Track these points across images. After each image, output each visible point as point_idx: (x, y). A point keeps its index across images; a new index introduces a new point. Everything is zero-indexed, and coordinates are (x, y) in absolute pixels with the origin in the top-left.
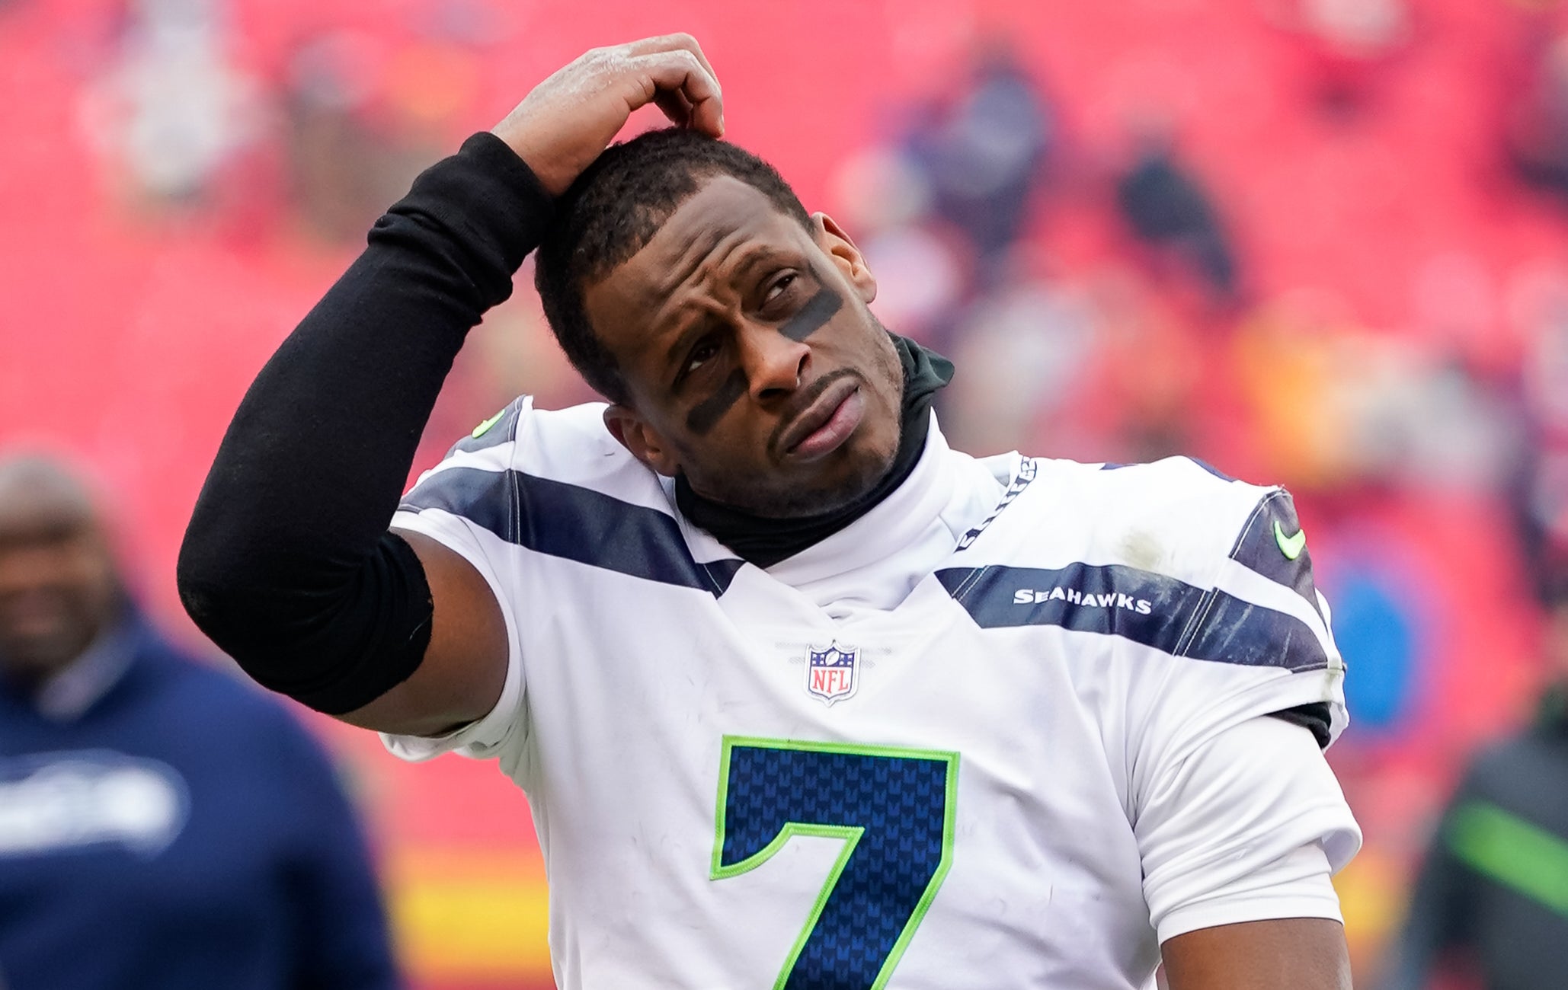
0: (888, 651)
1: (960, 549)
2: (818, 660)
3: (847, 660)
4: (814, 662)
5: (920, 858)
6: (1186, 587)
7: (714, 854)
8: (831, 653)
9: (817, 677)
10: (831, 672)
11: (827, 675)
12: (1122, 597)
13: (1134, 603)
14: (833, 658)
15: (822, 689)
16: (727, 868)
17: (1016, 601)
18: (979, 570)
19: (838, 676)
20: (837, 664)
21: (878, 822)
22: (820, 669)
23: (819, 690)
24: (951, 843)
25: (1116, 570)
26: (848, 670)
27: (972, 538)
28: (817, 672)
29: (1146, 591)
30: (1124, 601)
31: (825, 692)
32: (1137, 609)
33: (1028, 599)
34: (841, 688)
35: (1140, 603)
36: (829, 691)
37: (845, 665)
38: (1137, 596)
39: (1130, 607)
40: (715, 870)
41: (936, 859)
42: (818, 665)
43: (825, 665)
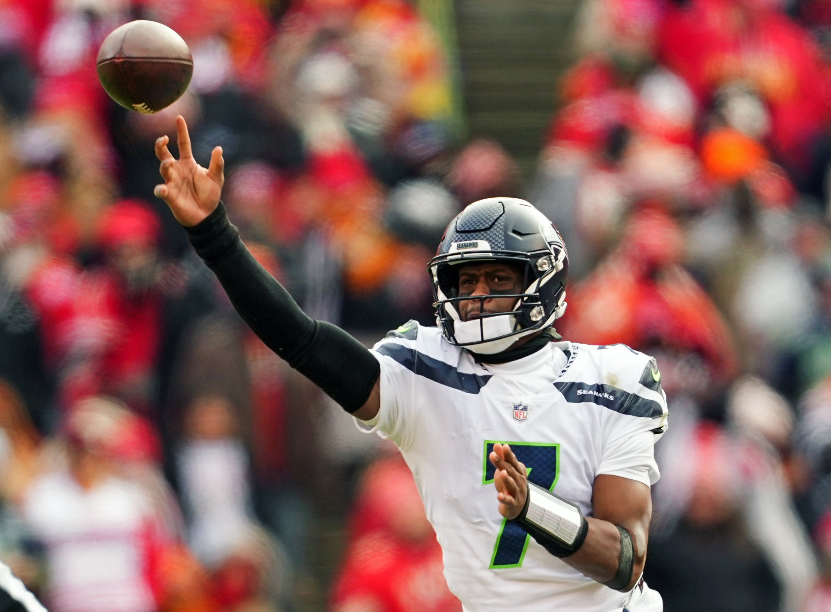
0: (538, 406)
1: (560, 376)
2: (516, 408)
3: (525, 409)
4: (515, 409)
5: (549, 476)
6: (625, 392)
7: (483, 477)
8: (520, 406)
9: (516, 414)
10: (520, 412)
11: (519, 413)
12: (606, 394)
13: (609, 396)
14: (521, 408)
15: (517, 417)
16: (487, 481)
17: (578, 394)
18: (567, 383)
19: (522, 413)
20: (522, 410)
21: (536, 466)
22: (517, 411)
23: (516, 418)
24: (558, 472)
25: (604, 386)
26: (525, 412)
27: (564, 373)
28: (516, 412)
29: (613, 393)
30: (606, 396)
31: (518, 418)
32: (610, 399)
33: (581, 393)
34: (524, 417)
35: (611, 397)
36: (520, 418)
37: (525, 410)
38: (610, 394)
39: (608, 398)
40: (483, 482)
41: (554, 477)
42: (516, 409)
43: (518, 410)
